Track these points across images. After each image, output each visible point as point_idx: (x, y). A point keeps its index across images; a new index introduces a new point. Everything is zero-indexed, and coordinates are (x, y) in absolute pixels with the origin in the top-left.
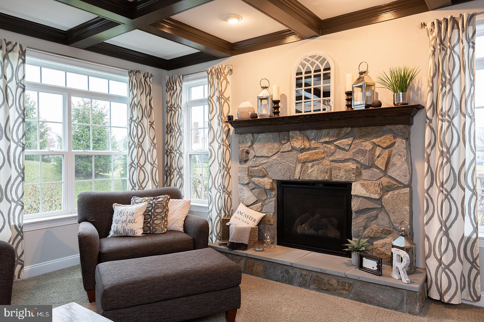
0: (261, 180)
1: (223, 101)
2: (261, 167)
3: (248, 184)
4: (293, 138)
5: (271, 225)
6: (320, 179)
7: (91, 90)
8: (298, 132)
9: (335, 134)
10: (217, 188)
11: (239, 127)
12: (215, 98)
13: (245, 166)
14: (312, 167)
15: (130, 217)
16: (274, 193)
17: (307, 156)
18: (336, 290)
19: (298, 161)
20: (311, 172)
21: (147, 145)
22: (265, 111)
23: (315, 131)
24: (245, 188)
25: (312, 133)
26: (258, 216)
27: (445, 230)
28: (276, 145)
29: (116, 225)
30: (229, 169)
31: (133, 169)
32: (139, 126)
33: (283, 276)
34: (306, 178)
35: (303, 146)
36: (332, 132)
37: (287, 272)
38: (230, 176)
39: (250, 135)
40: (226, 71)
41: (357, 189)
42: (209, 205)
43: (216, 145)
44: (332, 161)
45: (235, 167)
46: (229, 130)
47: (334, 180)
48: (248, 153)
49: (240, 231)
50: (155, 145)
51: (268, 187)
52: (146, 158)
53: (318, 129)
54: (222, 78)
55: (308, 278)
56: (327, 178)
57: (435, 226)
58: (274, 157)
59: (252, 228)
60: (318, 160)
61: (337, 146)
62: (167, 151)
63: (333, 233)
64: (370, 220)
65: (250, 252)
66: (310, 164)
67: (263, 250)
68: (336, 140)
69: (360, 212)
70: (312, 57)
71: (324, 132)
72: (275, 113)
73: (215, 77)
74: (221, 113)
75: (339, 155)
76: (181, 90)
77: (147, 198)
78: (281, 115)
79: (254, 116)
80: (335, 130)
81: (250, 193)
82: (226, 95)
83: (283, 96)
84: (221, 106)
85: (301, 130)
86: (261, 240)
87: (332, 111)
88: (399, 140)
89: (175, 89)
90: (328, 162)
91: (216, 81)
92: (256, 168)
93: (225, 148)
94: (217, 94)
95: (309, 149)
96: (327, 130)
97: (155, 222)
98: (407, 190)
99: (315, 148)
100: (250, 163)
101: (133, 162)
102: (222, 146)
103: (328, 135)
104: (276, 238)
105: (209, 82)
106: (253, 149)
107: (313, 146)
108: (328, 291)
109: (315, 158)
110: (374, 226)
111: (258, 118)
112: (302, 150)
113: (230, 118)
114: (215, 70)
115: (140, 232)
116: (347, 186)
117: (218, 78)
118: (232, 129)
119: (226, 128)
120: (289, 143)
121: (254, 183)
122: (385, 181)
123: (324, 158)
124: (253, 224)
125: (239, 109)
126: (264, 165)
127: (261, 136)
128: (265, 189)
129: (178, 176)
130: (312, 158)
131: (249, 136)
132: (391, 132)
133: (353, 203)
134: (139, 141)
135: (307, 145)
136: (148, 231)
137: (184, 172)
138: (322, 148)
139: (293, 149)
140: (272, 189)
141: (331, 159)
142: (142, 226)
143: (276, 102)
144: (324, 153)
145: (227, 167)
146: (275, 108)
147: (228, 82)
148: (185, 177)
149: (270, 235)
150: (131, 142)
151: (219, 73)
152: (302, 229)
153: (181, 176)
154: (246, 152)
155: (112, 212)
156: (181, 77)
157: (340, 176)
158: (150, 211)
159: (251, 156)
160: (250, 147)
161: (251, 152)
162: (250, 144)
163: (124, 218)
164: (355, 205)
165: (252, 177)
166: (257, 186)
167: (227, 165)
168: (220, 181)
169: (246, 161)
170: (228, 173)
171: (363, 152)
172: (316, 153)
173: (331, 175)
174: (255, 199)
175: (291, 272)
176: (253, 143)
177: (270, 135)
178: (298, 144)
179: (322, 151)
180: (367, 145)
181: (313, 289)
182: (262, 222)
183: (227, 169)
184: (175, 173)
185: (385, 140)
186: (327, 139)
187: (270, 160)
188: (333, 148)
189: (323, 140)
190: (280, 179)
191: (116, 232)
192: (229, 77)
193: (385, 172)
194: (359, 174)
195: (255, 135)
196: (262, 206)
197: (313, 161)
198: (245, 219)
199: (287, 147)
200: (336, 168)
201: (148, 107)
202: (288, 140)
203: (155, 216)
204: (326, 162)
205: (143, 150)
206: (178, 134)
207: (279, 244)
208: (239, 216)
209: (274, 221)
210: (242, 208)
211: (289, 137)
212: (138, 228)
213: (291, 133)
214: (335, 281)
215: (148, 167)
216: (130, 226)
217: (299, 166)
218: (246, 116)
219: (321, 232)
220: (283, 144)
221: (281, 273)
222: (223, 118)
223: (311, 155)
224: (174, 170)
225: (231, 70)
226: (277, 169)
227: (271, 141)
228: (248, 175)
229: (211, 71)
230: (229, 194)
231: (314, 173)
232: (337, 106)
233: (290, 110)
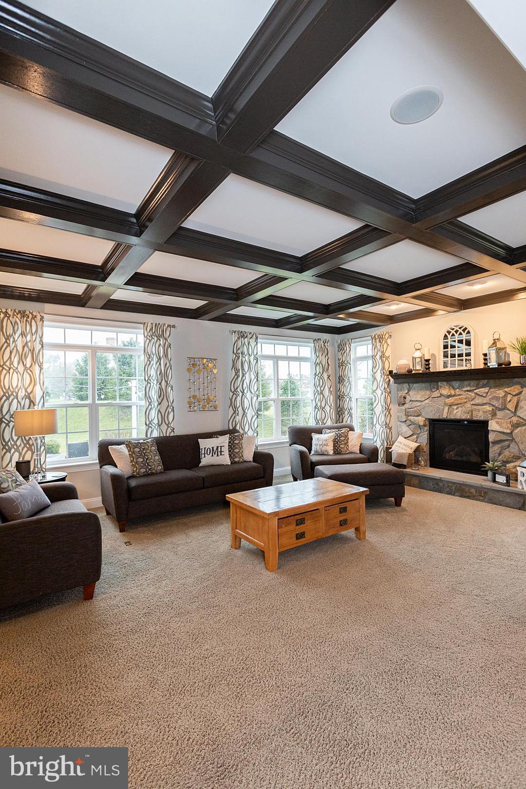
0: (416, 418)
1: (384, 359)
2: (415, 409)
3: (406, 421)
4: (441, 387)
5: (425, 452)
6: (463, 418)
7: (289, 355)
8: (445, 383)
9: (475, 385)
10: (381, 424)
11: (398, 379)
12: (378, 357)
13: (403, 408)
14: (457, 409)
15: (324, 442)
16: (427, 428)
17: (453, 401)
18: (474, 496)
19: (446, 404)
20: (457, 412)
21: (326, 392)
22: (419, 368)
23: (458, 382)
24: (403, 424)
25: (456, 384)
26: (414, 445)
28: (428, 392)
29: (316, 447)
30: (390, 410)
31: (317, 410)
32: (321, 380)
33: (434, 487)
34: (452, 417)
35: (449, 394)
36: (472, 383)
37: (437, 484)
38: (391, 416)
39: (407, 384)
40: (387, 336)
41: (493, 425)
42: (374, 437)
43: (379, 392)
44: (472, 405)
45: (394, 408)
46: (390, 380)
47: (475, 419)
48: (405, 398)
49: (400, 455)
50: (331, 392)
51: (422, 424)
52: (326, 402)
53: (461, 380)
54: (384, 342)
55: (454, 488)
56: (468, 417)
58: (426, 402)
59: (409, 454)
60: (461, 404)
61: (476, 394)
62: (340, 396)
63: (474, 459)
64: (503, 448)
65: (408, 470)
66: (455, 407)
67: (418, 470)
68: (476, 389)
69: (496, 442)
70: (456, 326)
71: (466, 383)
72: (426, 369)
73: (378, 340)
74: (383, 368)
75: (479, 400)
76: (350, 350)
77: (334, 430)
78: (432, 370)
79: (410, 371)
80: (475, 381)
81: (407, 428)
82: (387, 354)
83: (433, 355)
84: (383, 363)
85: (447, 381)
86: (417, 462)
87: (473, 368)
88: (525, 390)
89: (345, 349)
90: (469, 406)
91: (378, 344)
92: (412, 410)
93: (387, 394)
94: (379, 354)
95: (454, 396)
96: (469, 382)
97: (341, 446)
99: (459, 395)
100: (407, 406)
101: (317, 405)
102: (384, 393)
103: (469, 385)
104: (429, 462)
105: (373, 345)
106: (409, 395)
107: (457, 393)
108: (468, 497)
109: (459, 402)
110: (507, 453)
111: (413, 372)
112: (449, 396)
113: (391, 372)
114: (378, 336)
115: (331, 452)
116: (485, 424)
117: (380, 341)
118: (392, 380)
119: (388, 379)
120: (438, 391)
121: (410, 421)
122: (515, 419)
123: (466, 402)
124: (411, 451)
125: (397, 365)
126: (418, 407)
127: (415, 385)
128: (419, 426)
129: (348, 415)
130: (456, 402)
131: (406, 386)
132: (519, 383)
133: (490, 436)
134: (321, 390)
135: (453, 393)
136: (337, 451)
137: (353, 412)
138: (465, 395)
139: (441, 395)
140: (425, 426)
141: (472, 403)
142: (332, 448)
143: (428, 361)
144: (466, 399)
145: (388, 408)
146: (426, 365)
147: (388, 345)
148: (353, 416)
149: (424, 459)
150: (316, 391)
151: (381, 338)
152: (450, 455)
153: (351, 415)
154: (404, 397)
155: (312, 439)
156: (350, 340)
157: (480, 416)
158: (337, 439)
159: (407, 400)
160: (406, 393)
161: (408, 397)
162: (406, 391)
163: (321, 443)
164: (492, 437)
165: (408, 416)
166: (413, 423)
167: (388, 407)
168: (383, 419)
169: (403, 404)
170: (389, 413)
171: (497, 398)
172: (460, 399)
173: (472, 415)
174: (411, 433)
175: (441, 484)
176: (409, 391)
177: (423, 385)
178: (445, 391)
179: (465, 397)
180: (501, 393)
181: (458, 496)
182: (417, 450)
183: (389, 410)
184: (346, 413)
185: (515, 389)
186: (469, 389)
187: (423, 403)
188: (473, 395)
189: (465, 389)
190: (431, 418)
191: (316, 451)
192: (389, 341)
193: (515, 413)
194: (494, 415)
195: (411, 385)
196: (417, 438)
197: (458, 404)
198: (404, 447)
199: (436, 394)
200: (475, 410)
201: (327, 364)
202: (438, 389)
203: (340, 442)
204: (468, 405)
205: (323, 396)
206: (348, 383)
207: (430, 467)
208: (399, 444)
209: (426, 449)
210: (401, 439)
211: (438, 386)
212: (330, 449)
213: (439, 384)
214: (473, 490)
215: (327, 408)
216: (325, 448)
217: (447, 408)
218: (404, 371)
219: (465, 458)
220: (434, 392)
221: (433, 485)
222: (385, 372)
223: (456, 400)
224: (345, 410)
225: (390, 335)
226: (429, 411)
227: (424, 390)
228: (405, 414)
229: (375, 336)
230: (390, 429)
231: (459, 413)
232: (477, 363)
233: (438, 366)
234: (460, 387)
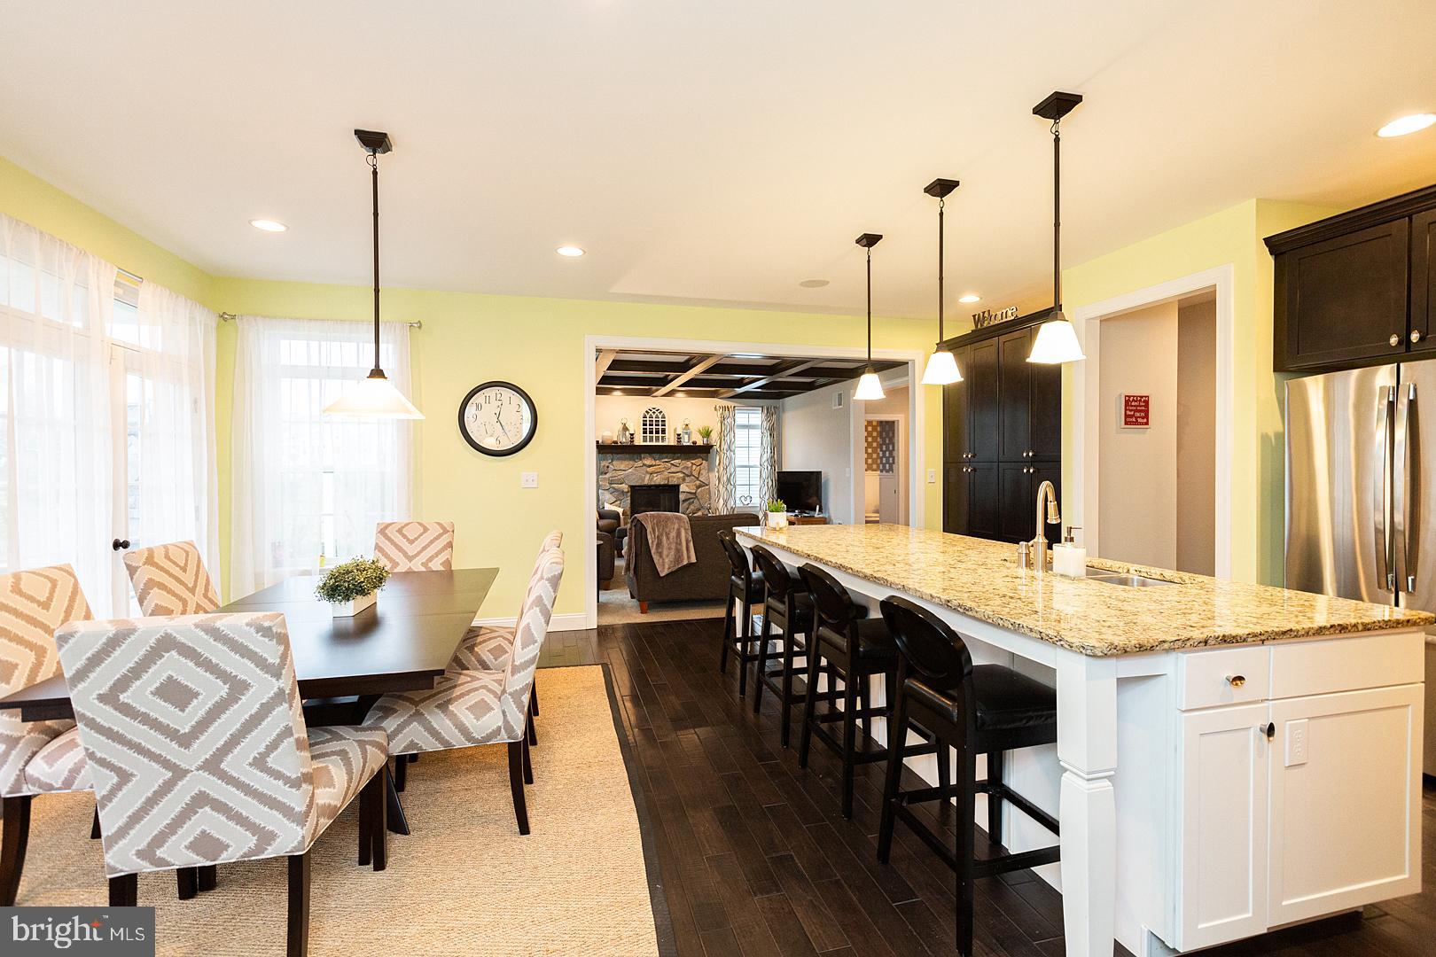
0: (619, 486)
2: (619, 477)
3: (609, 489)
4: (643, 458)
6: (661, 483)
9: (670, 458)
11: (602, 449)
13: (607, 476)
14: (656, 476)
16: (629, 494)
17: (653, 470)
19: (647, 472)
20: (656, 479)
22: (624, 440)
24: (605, 492)
25: (657, 456)
27: (726, 502)
28: (631, 463)
34: (653, 483)
35: (651, 464)
36: (669, 455)
39: (612, 455)
41: (683, 488)
44: (668, 473)
47: (669, 484)
48: (608, 467)
51: (624, 490)
53: (660, 453)
56: (664, 483)
57: (721, 501)
58: (629, 471)
60: (660, 472)
61: (672, 464)
64: (690, 504)
68: (671, 461)
69: (684, 501)
70: (655, 409)
72: (630, 442)
75: (673, 469)
78: (634, 444)
79: (615, 443)
80: (671, 455)
81: (613, 495)
83: (635, 431)
85: (647, 454)
87: (668, 444)
88: (704, 462)
90: (666, 474)
92: (615, 478)
95: (655, 465)
96: (665, 456)
98: (707, 487)
99: (658, 465)
100: (610, 475)
103: (667, 458)
110: (692, 507)
111: (617, 444)
112: (650, 466)
116: (678, 486)
121: (613, 488)
122: (698, 482)
123: (664, 471)
125: (603, 437)
126: (621, 476)
127: (618, 457)
128: (623, 492)
130: (656, 471)
132: (700, 457)
133: (680, 496)
135: (654, 463)
138: (663, 465)
139: (644, 465)
140: (627, 492)
141: (668, 471)
143: (631, 435)
144: (664, 468)
146: (630, 439)
157: (674, 481)
159: (610, 470)
160: (609, 463)
161: (611, 466)
162: (610, 461)
164: (682, 497)
165: (611, 484)
166: (616, 490)
169: (606, 474)
171: (687, 468)
172: (660, 468)
173: (668, 481)
174: (615, 499)
176: (612, 461)
177: (627, 456)
178: (648, 462)
180: (689, 464)
185: (698, 461)
186: (666, 460)
187: (626, 472)
188: (669, 465)
189: (664, 461)
190: (633, 485)
193: (697, 479)
194: (684, 480)
195: (615, 456)
196: (622, 502)
197: (657, 473)
199: (640, 463)
200: (671, 477)
202: (640, 460)
211: (641, 458)
213: (641, 456)
217: (647, 476)
218: (608, 442)
220: (637, 462)
223: (656, 469)
226: (631, 479)
227: (627, 460)
228: (607, 483)
231: (658, 480)
232: (670, 440)
233: (639, 441)
234: (659, 459)
